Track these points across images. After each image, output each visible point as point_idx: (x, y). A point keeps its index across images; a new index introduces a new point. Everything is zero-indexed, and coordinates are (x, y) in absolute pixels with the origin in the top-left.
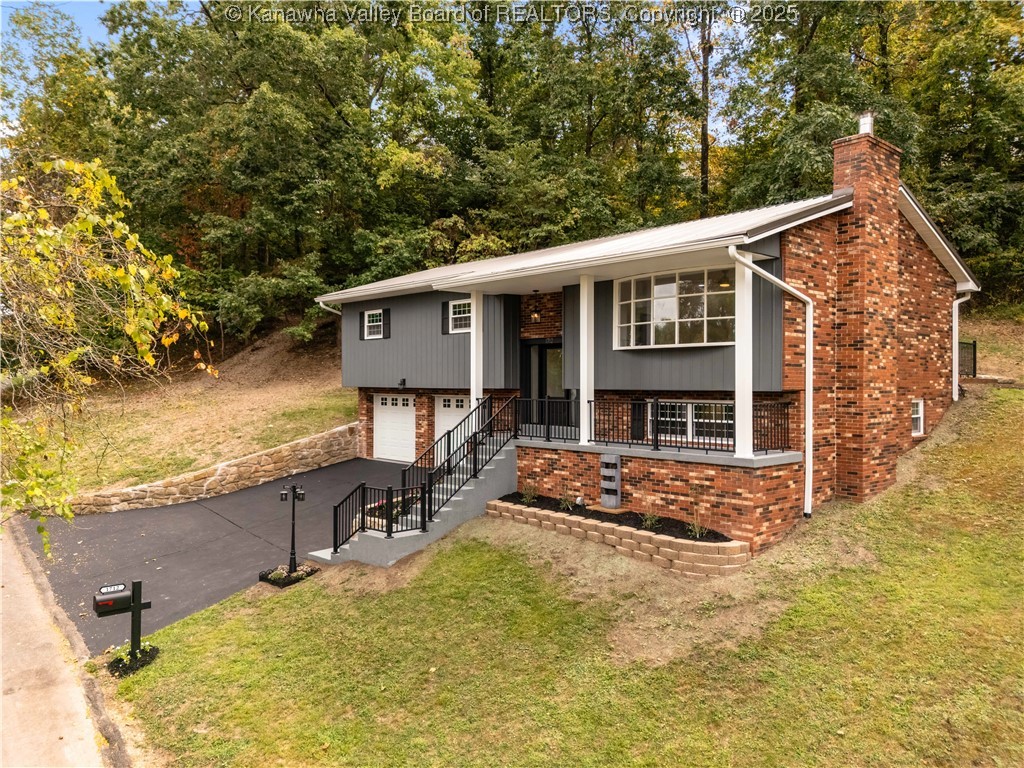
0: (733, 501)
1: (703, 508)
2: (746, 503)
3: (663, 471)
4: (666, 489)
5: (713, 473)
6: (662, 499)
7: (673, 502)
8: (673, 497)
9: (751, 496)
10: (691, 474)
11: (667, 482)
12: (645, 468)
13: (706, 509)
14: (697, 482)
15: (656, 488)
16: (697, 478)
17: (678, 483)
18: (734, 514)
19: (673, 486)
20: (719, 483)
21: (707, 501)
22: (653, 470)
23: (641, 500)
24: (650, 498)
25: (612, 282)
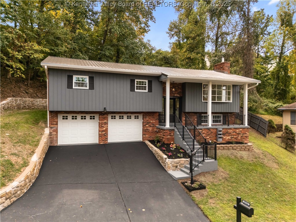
0: (245, 135)
1: (239, 138)
2: (247, 135)
3: (231, 131)
4: (231, 135)
5: (241, 130)
6: (230, 137)
7: (233, 138)
8: (233, 136)
9: (248, 133)
10: (237, 131)
11: (232, 133)
12: (226, 131)
13: (240, 138)
14: (238, 132)
15: (229, 135)
16: (238, 131)
17: (234, 133)
18: (245, 138)
19: (233, 134)
20: (242, 132)
21: (240, 136)
22: (228, 131)
23: (225, 138)
24: (228, 138)
25: (202, 84)
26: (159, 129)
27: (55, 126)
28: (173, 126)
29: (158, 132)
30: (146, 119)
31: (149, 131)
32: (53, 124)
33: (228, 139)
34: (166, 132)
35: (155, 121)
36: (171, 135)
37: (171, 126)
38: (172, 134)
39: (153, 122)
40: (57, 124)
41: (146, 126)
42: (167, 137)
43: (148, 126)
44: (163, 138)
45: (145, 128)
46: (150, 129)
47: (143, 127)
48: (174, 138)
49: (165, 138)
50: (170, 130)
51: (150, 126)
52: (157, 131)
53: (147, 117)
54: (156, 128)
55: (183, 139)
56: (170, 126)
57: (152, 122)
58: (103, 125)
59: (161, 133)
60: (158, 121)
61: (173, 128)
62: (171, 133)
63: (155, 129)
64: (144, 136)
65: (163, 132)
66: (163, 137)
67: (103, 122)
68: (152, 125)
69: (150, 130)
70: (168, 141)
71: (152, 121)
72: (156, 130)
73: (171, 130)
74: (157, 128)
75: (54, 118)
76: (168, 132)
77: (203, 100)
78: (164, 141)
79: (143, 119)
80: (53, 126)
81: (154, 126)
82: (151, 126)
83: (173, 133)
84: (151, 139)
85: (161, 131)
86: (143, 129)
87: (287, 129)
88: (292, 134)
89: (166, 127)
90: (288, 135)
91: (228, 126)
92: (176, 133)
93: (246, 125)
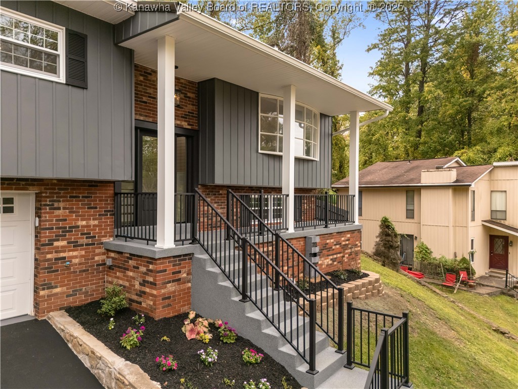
0: (355, 249)
3: (332, 241)
4: (333, 252)
5: (349, 236)
6: (331, 260)
7: (335, 260)
8: (335, 256)
10: (342, 239)
12: (324, 242)
13: (347, 258)
14: (344, 243)
15: (329, 253)
17: (337, 246)
18: (355, 256)
19: (336, 249)
20: (351, 241)
21: (347, 253)
24: (326, 262)
25: (257, 93)
26: (120, 253)
28: (186, 240)
29: (110, 267)
30: (57, 212)
31: (68, 268)
33: (327, 265)
34: (161, 267)
35: (96, 222)
36: (179, 280)
37: (180, 240)
38: (185, 275)
39: (88, 226)
41: (56, 244)
42: (163, 291)
43: (64, 243)
44: (142, 294)
45: (49, 256)
46: (76, 257)
47: (37, 249)
48: (189, 288)
49: (153, 295)
50: (174, 257)
51: (76, 245)
52: (109, 262)
53: (62, 205)
54: (103, 250)
55: (245, 297)
56: (175, 241)
57: (83, 226)
59: (131, 274)
60: (109, 220)
61: (187, 248)
62: (180, 272)
63: (98, 255)
64: (42, 293)
65: (143, 269)
66: (144, 293)
68: (84, 241)
69: (76, 261)
70: (169, 305)
71: (84, 223)
72: (104, 257)
73: (180, 256)
74: (108, 250)
76: (170, 268)
77: (261, 150)
78: (153, 309)
79: (38, 215)
81: (93, 241)
82: (80, 241)
83: (186, 269)
84: (80, 300)
85: (132, 263)
86: (36, 260)
87: (388, 227)
88: (396, 235)
89: (159, 245)
90: (390, 238)
91: (326, 227)
92: (204, 269)
93: (357, 223)
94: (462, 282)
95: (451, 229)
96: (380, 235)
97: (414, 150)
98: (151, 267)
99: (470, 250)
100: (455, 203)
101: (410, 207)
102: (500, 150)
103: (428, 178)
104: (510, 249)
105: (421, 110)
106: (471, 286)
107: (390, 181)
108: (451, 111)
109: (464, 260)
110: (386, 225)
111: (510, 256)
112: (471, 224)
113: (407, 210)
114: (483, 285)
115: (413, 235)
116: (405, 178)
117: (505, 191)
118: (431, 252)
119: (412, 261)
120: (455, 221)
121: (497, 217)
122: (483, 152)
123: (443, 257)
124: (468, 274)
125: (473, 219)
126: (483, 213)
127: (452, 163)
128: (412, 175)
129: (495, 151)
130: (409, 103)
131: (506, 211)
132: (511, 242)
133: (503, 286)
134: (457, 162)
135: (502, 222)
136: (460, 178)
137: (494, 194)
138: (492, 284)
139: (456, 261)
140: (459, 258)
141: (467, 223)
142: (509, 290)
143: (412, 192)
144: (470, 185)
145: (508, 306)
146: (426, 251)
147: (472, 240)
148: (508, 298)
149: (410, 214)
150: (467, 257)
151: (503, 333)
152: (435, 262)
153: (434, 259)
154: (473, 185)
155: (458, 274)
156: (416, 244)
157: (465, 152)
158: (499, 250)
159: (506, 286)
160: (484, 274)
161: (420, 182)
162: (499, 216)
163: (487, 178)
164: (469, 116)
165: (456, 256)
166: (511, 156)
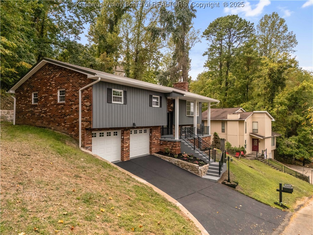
25: (186, 101)
26: (165, 141)
27: (89, 146)
30: (154, 132)
31: (155, 144)
32: (88, 143)
35: (159, 134)
40: (91, 143)
41: (154, 139)
44: (172, 149)
46: (156, 142)
47: (151, 140)
50: (178, 141)
55: (195, 149)
57: (157, 135)
58: (126, 141)
59: (168, 145)
61: (180, 140)
62: (179, 145)
67: (126, 138)
75: (89, 136)
77: (187, 115)
80: (88, 146)
82: (157, 139)
85: (169, 143)
86: (150, 142)
87: (216, 136)
88: (219, 138)
89: (175, 139)
90: (217, 140)
91: (203, 135)
92: (184, 144)
93: (210, 134)
94: (242, 155)
95: (238, 136)
96: (213, 138)
97: (224, 101)
98: (175, 143)
99: (245, 144)
100: (239, 127)
101: (223, 128)
102: (258, 104)
103: (230, 117)
104: (259, 144)
105: (227, 84)
106: (244, 157)
107: (216, 117)
108: (239, 86)
109: (242, 147)
110: (215, 135)
111: (259, 146)
112: (245, 134)
113: (222, 129)
114: (249, 157)
115: (224, 139)
116: (221, 116)
117: (257, 122)
118: (231, 145)
119: (224, 149)
120: (240, 133)
121: (254, 132)
122: (252, 104)
123: (235, 147)
124: (244, 152)
125: (246, 133)
126: (249, 130)
127: (239, 111)
128: (224, 115)
129: (257, 104)
130: (222, 81)
131: (258, 129)
132: (260, 141)
133: (256, 157)
134: (241, 109)
135: (257, 133)
136: (241, 117)
137: (254, 123)
138: (252, 156)
139: (240, 148)
140: (241, 147)
141: (244, 134)
142: (258, 158)
143: (224, 122)
144: (244, 120)
145: (257, 163)
146: (229, 145)
147: (246, 140)
148: (257, 161)
149: (223, 131)
150: (244, 147)
151: (252, 167)
152: (233, 149)
153: (232, 148)
154: (246, 120)
155: (240, 152)
156: (225, 142)
157: (245, 104)
158: (256, 144)
159: (257, 156)
160: (250, 153)
161: (227, 119)
162: (256, 131)
163: (251, 117)
164: (247, 87)
165: (240, 147)
166: (262, 106)
